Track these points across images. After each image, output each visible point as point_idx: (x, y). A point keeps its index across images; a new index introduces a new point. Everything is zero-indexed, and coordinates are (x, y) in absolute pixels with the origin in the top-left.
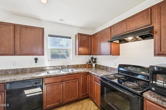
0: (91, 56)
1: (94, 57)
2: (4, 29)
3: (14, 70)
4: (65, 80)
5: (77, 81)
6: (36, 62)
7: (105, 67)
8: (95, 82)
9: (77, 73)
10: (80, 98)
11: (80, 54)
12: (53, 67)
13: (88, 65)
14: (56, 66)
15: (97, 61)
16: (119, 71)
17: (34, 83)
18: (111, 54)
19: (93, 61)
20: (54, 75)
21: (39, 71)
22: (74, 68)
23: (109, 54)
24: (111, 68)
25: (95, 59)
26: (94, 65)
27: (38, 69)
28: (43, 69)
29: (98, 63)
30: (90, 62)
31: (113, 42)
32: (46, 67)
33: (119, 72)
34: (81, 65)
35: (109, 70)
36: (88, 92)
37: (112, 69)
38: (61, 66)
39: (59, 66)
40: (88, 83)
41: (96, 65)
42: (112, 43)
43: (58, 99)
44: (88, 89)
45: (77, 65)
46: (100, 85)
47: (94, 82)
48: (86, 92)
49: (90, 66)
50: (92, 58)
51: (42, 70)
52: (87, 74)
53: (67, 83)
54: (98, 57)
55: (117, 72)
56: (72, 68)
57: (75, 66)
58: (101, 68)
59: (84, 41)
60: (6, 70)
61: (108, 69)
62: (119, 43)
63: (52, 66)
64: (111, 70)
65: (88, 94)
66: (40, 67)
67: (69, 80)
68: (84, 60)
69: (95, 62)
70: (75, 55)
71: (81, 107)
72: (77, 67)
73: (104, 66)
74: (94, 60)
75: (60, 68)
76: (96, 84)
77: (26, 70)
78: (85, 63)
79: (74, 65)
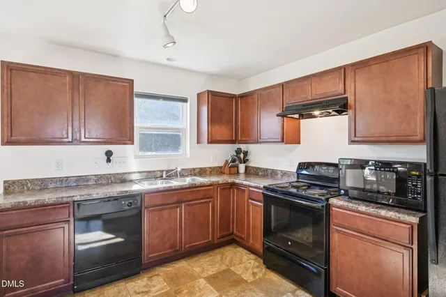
0: (237, 146)
1: (243, 147)
2: (51, 85)
3: (61, 180)
4: (185, 199)
5: (210, 201)
6: (109, 160)
7: (270, 172)
8: (250, 201)
9: (210, 185)
10: (216, 242)
11: (212, 141)
12: (146, 174)
13: (230, 167)
14: (154, 172)
15: (250, 157)
16: (299, 175)
17: (127, 203)
18: (283, 142)
19: (239, 158)
20: (164, 188)
21: (115, 183)
22: (195, 175)
23: (280, 140)
24: (282, 171)
25: (246, 153)
26: (242, 168)
27: (113, 178)
28: (124, 177)
29: (252, 164)
30: (234, 161)
31: (287, 117)
32: (131, 173)
33: (298, 178)
34: (210, 168)
35: (279, 176)
36: (233, 228)
37: (284, 174)
38: (167, 172)
39: (162, 171)
40: (233, 208)
41: (246, 167)
42: (285, 118)
43: (172, 241)
44: (233, 223)
45: (201, 169)
46: (262, 204)
47: (248, 202)
48: (228, 230)
49: (234, 170)
50: (238, 151)
51: (122, 179)
52: (230, 188)
53: (189, 205)
54: (252, 148)
55: (296, 180)
56: (191, 175)
57: (198, 170)
58: (260, 174)
59: (221, 111)
60: (43, 180)
61: (277, 175)
62: (299, 119)
63: (144, 172)
64: (282, 176)
65: (232, 233)
66: (118, 174)
67: (192, 201)
68: (219, 155)
69: (245, 161)
70: (198, 143)
71: (219, 259)
72: (202, 172)
73: (267, 170)
74: (242, 156)
75: (164, 176)
76: (253, 204)
77: (88, 181)
78: (222, 164)
79: (194, 169)
